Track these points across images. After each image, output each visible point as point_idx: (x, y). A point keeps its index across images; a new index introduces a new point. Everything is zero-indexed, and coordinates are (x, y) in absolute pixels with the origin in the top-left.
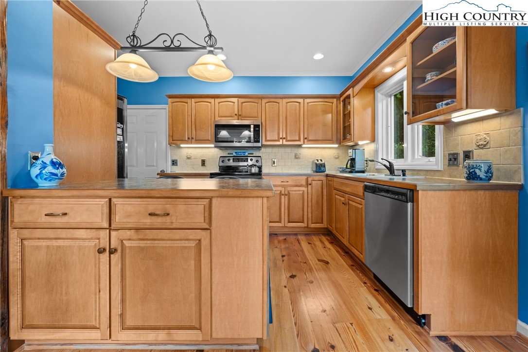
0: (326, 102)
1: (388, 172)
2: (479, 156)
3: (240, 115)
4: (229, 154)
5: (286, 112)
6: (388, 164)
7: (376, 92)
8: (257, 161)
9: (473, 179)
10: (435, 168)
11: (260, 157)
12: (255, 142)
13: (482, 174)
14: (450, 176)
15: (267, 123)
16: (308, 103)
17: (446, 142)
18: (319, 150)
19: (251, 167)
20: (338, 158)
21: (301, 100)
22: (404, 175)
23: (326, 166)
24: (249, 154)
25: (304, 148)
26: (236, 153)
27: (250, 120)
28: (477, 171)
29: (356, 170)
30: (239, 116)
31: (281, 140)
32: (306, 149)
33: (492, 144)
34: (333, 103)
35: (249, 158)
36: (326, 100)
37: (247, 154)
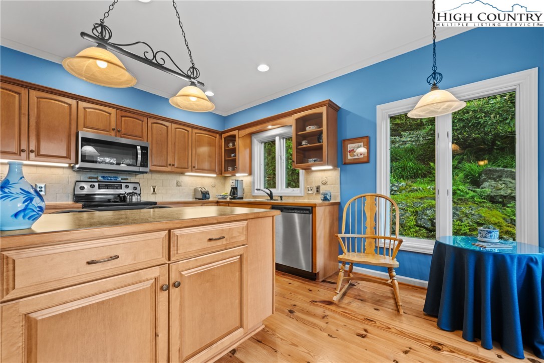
0: (211, 135)
1: (269, 198)
2: (323, 189)
3: (119, 131)
4: (90, 178)
5: (175, 138)
6: (269, 192)
7: (253, 137)
8: (135, 188)
9: (326, 200)
10: (300, 195)
11: (139, 183)
12: (142, 166)
13: (328, 197)
14: (309, 199)
15: (154, 145)
16: (196, 133)
17: (306, 180)
18: (199, 178)
19: (132, 196)
20: (214, 186)
21: (190, 129)
22: (281, 199)
23: (210, 194)
24: (122, 179)
25: (186, 175)
26: (102, 177)
27: (133, 139)
28: (327, 196)
29: (238, 197)
30: (117, 131)
31: (169, 167)
32: (187, 177)
33: (328, 183)
34: (216, 137)
35: (123, 185)
36: (211, 134)
37: (119, 179)
